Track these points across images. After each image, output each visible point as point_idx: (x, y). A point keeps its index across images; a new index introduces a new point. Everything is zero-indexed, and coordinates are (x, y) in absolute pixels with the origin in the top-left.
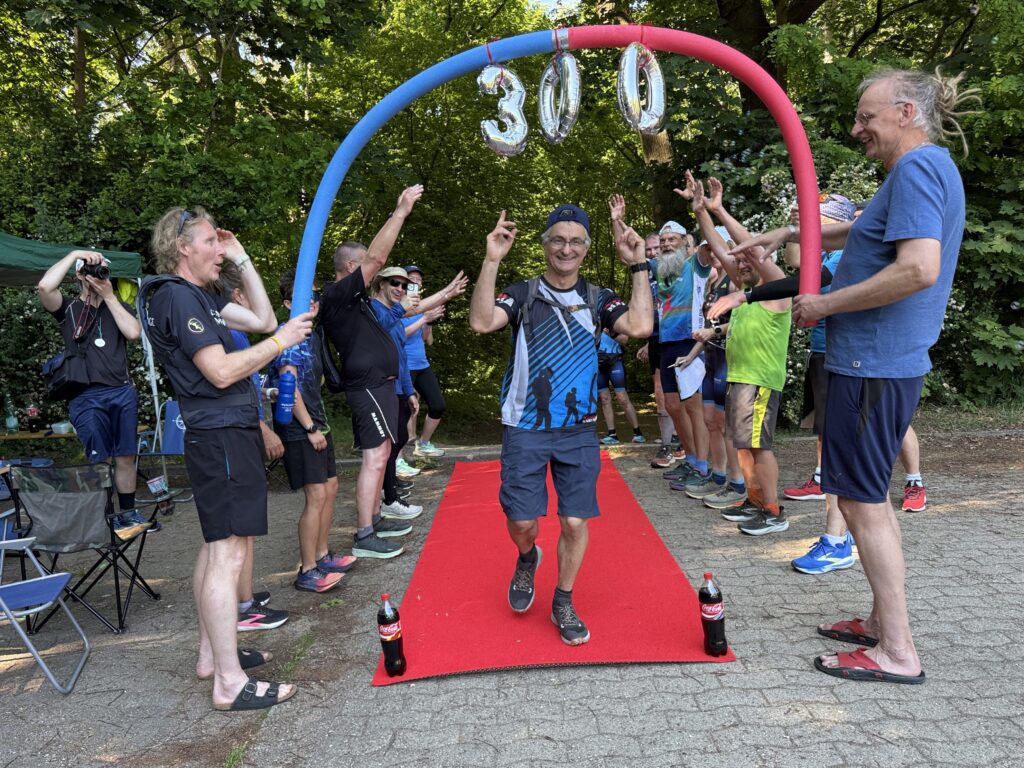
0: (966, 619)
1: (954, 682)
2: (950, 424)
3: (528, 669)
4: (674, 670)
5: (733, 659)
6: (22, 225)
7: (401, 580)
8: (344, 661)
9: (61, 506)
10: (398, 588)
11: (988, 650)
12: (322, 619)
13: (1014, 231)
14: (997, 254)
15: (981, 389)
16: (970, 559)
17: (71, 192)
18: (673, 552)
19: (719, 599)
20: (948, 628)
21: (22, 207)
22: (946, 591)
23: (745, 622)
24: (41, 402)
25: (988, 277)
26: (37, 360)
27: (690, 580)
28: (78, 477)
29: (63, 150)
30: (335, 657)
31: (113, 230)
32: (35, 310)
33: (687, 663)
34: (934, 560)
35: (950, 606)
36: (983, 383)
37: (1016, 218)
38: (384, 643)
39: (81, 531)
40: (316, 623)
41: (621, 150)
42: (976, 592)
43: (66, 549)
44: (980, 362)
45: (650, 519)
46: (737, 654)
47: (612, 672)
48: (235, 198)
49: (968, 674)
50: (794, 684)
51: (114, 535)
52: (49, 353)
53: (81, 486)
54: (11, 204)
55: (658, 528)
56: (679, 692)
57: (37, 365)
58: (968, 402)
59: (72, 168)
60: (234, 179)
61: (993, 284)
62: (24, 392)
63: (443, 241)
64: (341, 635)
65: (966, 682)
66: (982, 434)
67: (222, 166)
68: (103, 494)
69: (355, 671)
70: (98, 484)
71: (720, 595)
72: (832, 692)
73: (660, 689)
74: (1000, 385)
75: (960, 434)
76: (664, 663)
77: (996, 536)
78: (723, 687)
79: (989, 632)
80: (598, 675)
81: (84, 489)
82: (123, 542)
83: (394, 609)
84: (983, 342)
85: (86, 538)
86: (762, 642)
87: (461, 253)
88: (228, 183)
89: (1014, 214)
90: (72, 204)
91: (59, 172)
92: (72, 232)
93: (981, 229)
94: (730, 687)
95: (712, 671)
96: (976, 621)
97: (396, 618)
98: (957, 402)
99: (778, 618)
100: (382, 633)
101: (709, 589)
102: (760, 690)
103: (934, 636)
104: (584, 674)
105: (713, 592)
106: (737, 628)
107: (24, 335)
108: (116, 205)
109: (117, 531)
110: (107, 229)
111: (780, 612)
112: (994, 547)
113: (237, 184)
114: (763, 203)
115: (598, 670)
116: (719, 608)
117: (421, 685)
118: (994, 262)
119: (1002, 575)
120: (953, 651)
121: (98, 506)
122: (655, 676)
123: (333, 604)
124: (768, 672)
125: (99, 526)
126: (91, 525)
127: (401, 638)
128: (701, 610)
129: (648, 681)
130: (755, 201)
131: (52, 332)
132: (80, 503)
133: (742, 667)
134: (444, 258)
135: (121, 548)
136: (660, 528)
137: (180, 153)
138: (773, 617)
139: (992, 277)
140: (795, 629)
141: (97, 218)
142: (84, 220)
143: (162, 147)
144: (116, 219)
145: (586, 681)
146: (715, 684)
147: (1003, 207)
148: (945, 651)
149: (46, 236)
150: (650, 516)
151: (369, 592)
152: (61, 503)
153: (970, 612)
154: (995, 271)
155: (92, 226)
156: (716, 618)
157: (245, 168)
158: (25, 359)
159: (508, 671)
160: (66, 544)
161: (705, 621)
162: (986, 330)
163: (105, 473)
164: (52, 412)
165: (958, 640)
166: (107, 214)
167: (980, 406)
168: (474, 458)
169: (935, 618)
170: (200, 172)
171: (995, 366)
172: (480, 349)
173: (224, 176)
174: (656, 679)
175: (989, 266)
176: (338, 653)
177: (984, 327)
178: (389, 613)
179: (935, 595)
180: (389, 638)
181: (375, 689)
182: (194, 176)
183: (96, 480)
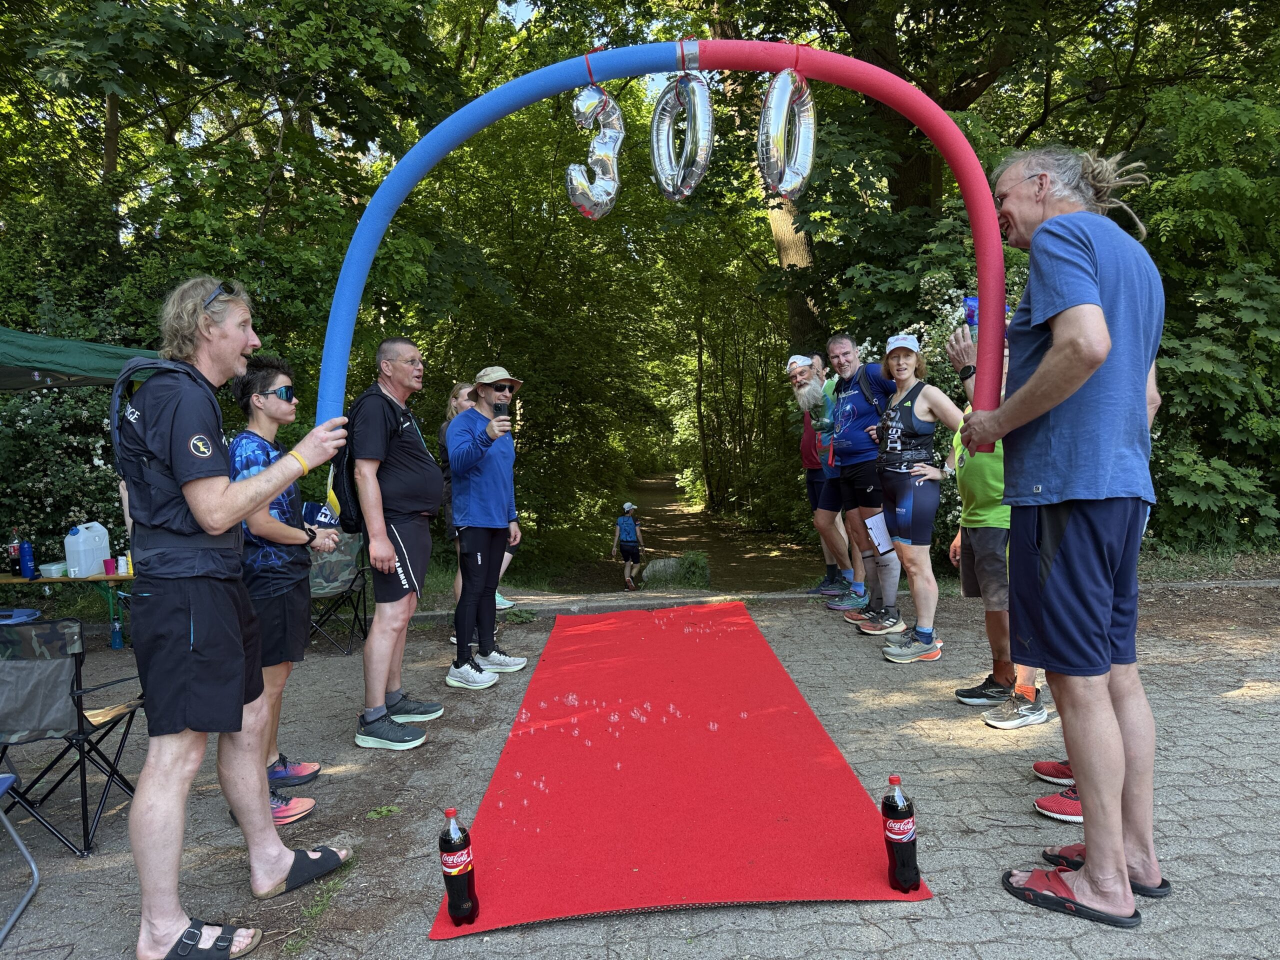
0: (1226, 834)
1: (1232, 931)
2: (1149, 574)
3: (649, 913)
4: (848, 913)
5: (928, 896)
6: (22, 316)
7: (479, 778)
8: (392, 900)
9: (8, 679)
10: (473, 789)
11: (1266, 882)
12: (367, 835)
13: (1214, 348)
14: (1195, 374)
15: (1180, 532)
16: (1211, 748)
17: (87, 278)
18: (834, 737)
19: (908, 813)
20: (1205, 848)
21: (22, 296)
22: (1192, 793)
23: (938, 838)
24: (33, 537)
25: (1186, 401)
26: (30, 485)
27: (860, 778)
28: (35, 638)
29: (79, 227)
30: (381, 893)
31: (137, 325)
32: (29, 422)
33: (867, 902)
34: (1166, 749)
35: (1201, 815)
36: (1183, 525)
37: (1215, 332)
38: (447, 877)
39: (37, 714)
40: (359, 841)
41: (751, 260)
42: (1230, 795)
43: (14, 738)
44: (1177, 502)
45: (802, 692)
46: (933, 888)
47: (764, 917)
48: (292, 290)
49: (1249, 918)
50: (1017, 936)
51: (82, 718)
52: (46, 475)
53: (38, 651)
54: (10, 291)
55: (813, 705)
56: (859, 948)
57: (31, 490)
58: (1167, 548)
59: (90, 250)
60: (291, 267)
61: (1192, 409)
62: (11, 524)
63: (546, 353)
64: (392, 860)
65: (1248, 930)
66: (1188, 585)
67: (278, 252)
68: (69, 662)
69: (407, 915)
70: (63, 648)
71: (910, 807)
72: (1071, 948)
73: (833, 944)
74: (1203, 528)
75: (1161, 585)
76: (835, 902)
77: (1235, 717)
78: (919, 941)
79: (1261, 853)
80: (745, 922)
81: (42, 656)
82: (97, 728)
83: (463, 830)
84: (1179, 478)
85: (44, 724)
86: (964, 869)
87: (567, 367)
88: (285, 273)
89: (1213, 328)
90: (87, 293)
91: (72, 254)
92: (85, 327)
93: (1175, 343)
94: (929, 941)
95: (901, 915)
96: (1239, 837)
97: (466, 843)
98: (1153, 548)
99: (981, 833)
100: (445, 864)
101: (896, 798)
102: (972, 946)
103: (1190, 860)
104: (727, 920)
105: (901, 803)
106: (928, 847)
107: (15, 453)
108: (142, 295)
109: (87, 714)
110: (129, 324)
111: (981, 825)
112: (1235, 731)
113: (295, 273)
114: (922, 311)
115: (746, 914)
116: (910, 826)
117: (500, 938)
118: (1192, 383)
119: (1257, 770)
120: (1220, 883)
121: (62, 678)
122: (825, 923)
123: (385, 812)
124: (978, 916)
125: (62, 706)
126: (51, 706)
127: (472, 870)
128: (885, 828)
129: (816, 932)
130: (913, 309)
131: (50, 448)
132: (36, 674)
133: (942, 907)
134: (548, 373)
135: (94, 738)
136: (815, 704)
137: (226, 235)
138: (974, 831)
139: (1190, 400)
140: (1005, 849)
141: (117, 311)
142: (100, 313)
143: (203, 226)
144: (141, 312)
145: (729, 931)
146: (908, 937)
147: (1200, 320)
148: (1209, 881)
149: (50, 330)
150: (802, 689)
151: (435, 794)
152: (10, 674)
153: (1228, 824)
154: (1194, 394)
155: (111, 319)
156: (905, 838)
157: (306, 255)
158: (15, 483)
159: (620, 916)
160: (13, 732)
161: (890, 843)
162: (1184, 464)
163: (73, 634)
164: (47, 550)
165: (1222, 865)
166: (130, 305)
167: (1180, 552)
168: (580, 611)
169: (1185, 833)
170: (250, 259)
171: (1196, 507)
172: (589, 479)
173: (279, 264)
174: (827, 928)
175: (1186, 389)
176: (385, 886)
177: (1181, 460)
178: (456, 836)
179: (1179, 800)
180: (454, 872)
181: (433, 945)
182: (242, 263)
183: (60, 643)
